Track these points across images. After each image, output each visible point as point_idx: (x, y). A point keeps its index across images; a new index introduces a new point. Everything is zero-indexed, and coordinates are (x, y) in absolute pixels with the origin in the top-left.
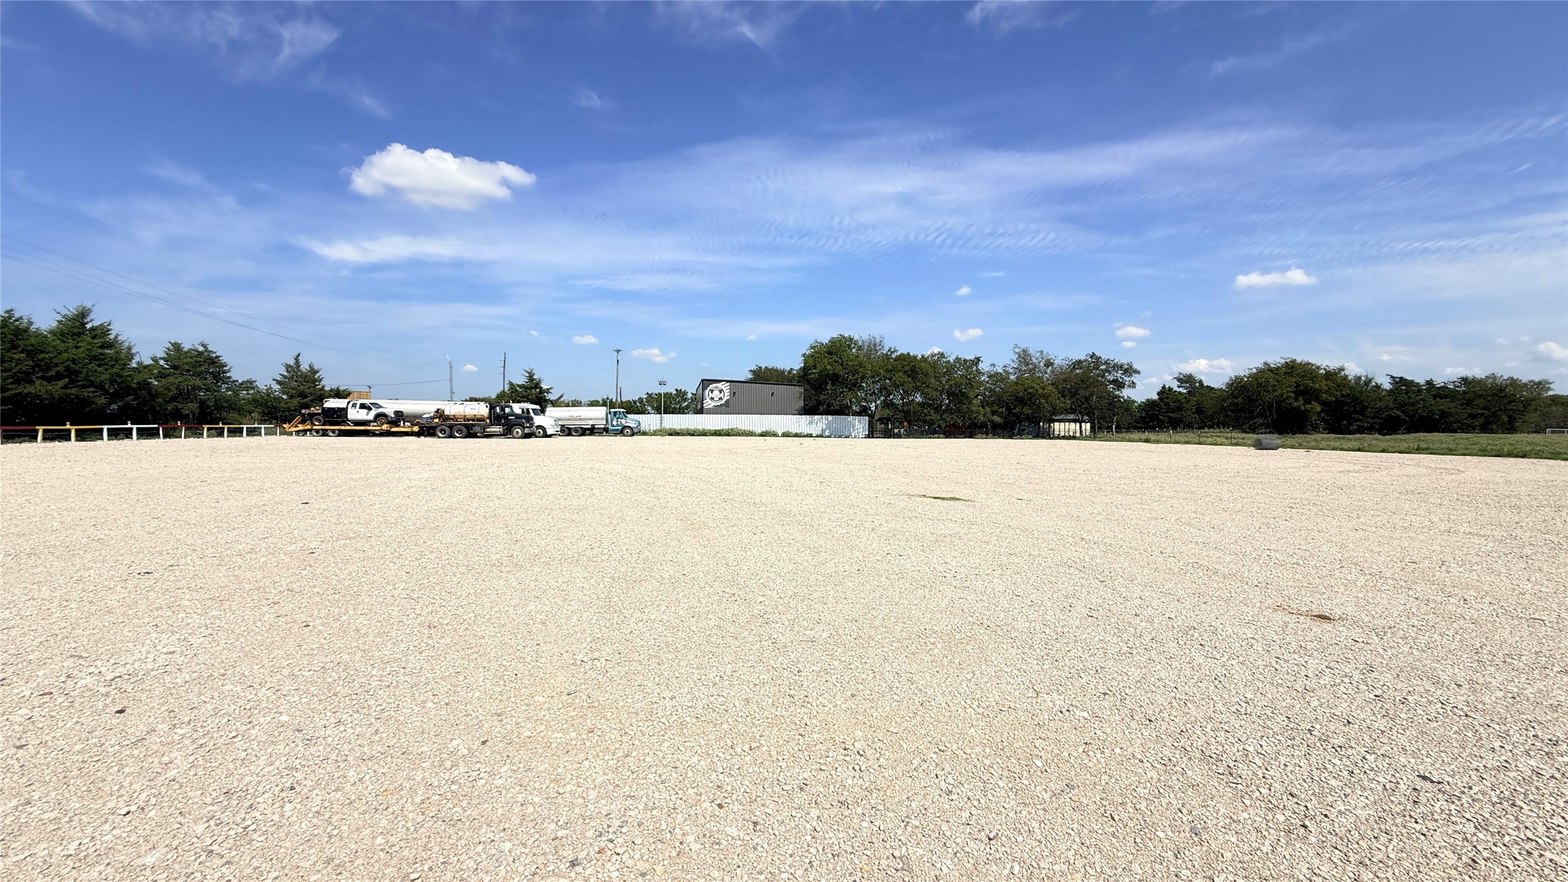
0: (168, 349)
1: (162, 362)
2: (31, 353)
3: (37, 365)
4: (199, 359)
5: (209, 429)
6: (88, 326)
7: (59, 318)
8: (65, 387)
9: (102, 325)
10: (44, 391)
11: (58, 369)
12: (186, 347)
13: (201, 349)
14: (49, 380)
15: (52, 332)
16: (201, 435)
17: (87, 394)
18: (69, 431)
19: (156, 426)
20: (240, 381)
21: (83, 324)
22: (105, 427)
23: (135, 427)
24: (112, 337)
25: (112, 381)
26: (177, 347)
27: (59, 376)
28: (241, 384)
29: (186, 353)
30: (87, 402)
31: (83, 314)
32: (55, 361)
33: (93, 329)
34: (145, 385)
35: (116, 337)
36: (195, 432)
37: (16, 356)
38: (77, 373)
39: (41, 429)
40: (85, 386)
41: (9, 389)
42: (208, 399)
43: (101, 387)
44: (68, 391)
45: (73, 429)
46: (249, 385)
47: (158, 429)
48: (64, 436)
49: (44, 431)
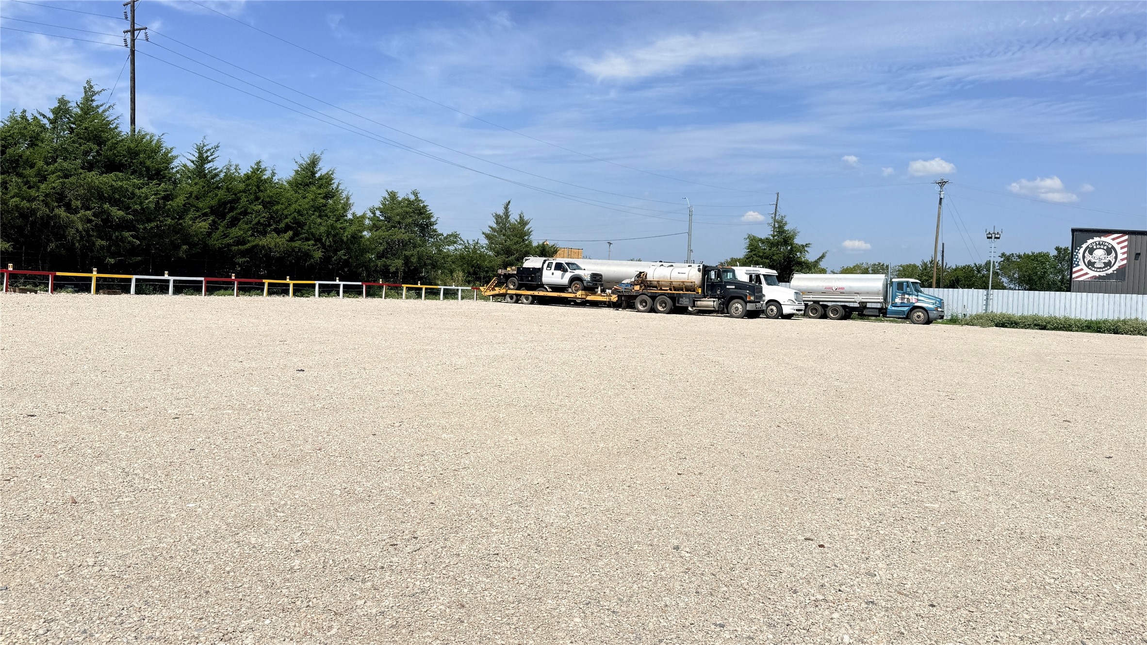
0: (385, 198)
1: (378, 213)
2: (268, 204)
3: (272, 217)
4: (408, 209)
5: (409, 289)
6: (317, 175)
7: (297, 168)
8: (291, 240)
9: (327, 174)
10: (273, 244)
11: (287, 220)
12: (401, 196)
13: (412, 198)
14: (278, 232)
15: (289, 183)
16: (400, 295)
17: (306, 247)
18: (288, 285)
19: (360, 283)
20: (445, 235)
21: (313, 174)
22: (317, 283)
23: (342, 283)
24: (335, 186)
25: (328, 234)
26: (393, 196)
27: (288, 228)
28: (446, 238)
29: (400, 203)
30: (307, 255)
31: (314, 163)
32: (286, 212)
33: (320, 178)
34: (356, 238)
35: (338, 186)
36: (395, 291)
37: (256, 208)
38: (301, 225)
39: (266, 282)
40: (307, 239)
41: (249, 241)
42: (412, 255)
43: (318, 240)
44: (293, 244)
45: (292, 283)
46: (453, 238)
47: (362, 285)
48: (283, 291)
49: (270, 284)
